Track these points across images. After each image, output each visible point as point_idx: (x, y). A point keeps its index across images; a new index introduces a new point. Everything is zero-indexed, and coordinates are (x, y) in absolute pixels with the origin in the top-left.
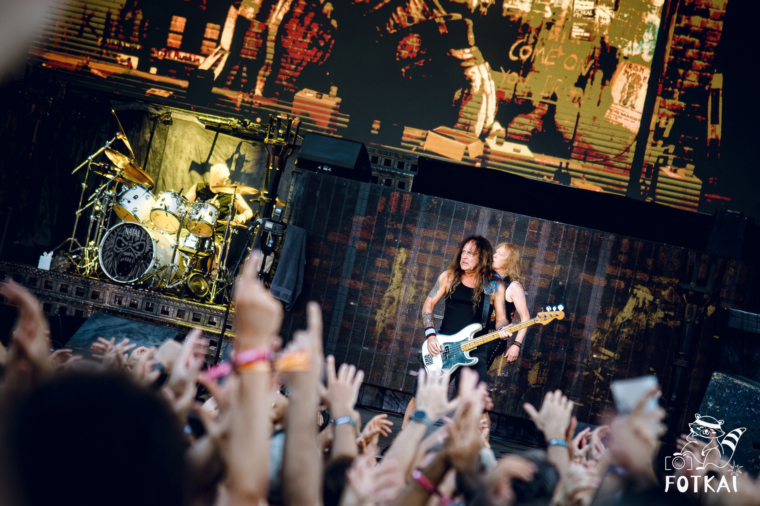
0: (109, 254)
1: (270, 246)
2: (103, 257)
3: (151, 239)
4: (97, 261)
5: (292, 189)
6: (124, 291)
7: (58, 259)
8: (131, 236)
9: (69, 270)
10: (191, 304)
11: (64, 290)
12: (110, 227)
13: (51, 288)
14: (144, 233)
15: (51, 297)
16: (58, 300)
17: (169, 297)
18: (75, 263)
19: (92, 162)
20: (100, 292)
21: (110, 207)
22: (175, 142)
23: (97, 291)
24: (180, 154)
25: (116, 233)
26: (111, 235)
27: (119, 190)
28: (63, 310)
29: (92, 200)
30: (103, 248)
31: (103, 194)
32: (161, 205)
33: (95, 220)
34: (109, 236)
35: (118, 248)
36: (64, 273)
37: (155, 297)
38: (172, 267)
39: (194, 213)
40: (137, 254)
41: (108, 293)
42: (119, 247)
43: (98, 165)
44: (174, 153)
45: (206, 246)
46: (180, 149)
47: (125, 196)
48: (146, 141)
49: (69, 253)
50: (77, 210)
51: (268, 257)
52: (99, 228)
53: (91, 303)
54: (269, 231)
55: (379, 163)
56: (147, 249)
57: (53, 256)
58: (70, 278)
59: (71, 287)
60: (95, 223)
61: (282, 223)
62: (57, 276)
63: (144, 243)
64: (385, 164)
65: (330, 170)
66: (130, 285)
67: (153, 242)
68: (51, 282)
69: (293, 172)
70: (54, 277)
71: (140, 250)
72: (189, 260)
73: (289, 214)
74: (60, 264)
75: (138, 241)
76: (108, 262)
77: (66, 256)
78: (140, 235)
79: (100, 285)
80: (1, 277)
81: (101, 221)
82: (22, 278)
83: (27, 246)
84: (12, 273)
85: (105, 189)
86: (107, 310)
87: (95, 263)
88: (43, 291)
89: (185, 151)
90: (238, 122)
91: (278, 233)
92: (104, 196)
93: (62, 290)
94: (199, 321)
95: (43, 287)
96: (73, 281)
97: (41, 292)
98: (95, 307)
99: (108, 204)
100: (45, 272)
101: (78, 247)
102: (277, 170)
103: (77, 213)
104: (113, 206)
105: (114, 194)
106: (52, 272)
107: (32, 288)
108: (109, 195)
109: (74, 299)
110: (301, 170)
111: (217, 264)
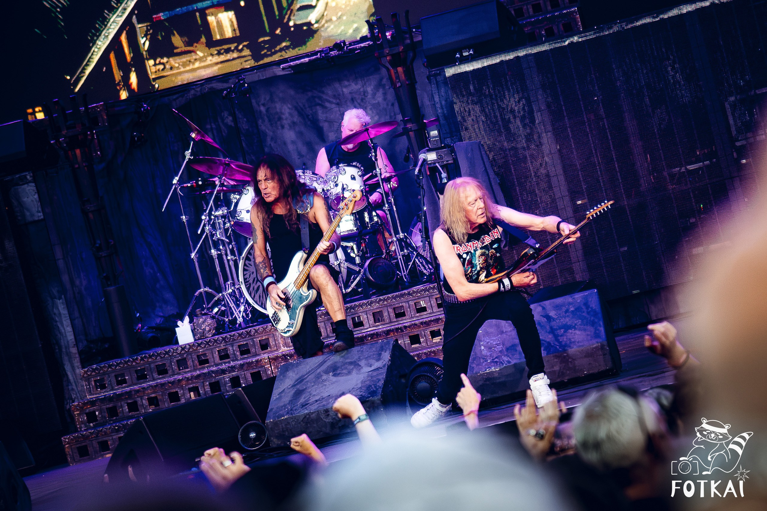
0: (256, 287)
2: (250, 294)
4: (247, 302)
5: (437, 99)
7: (198, 324)
9: (216, 329)
10: (384, 300)
11: (224, 356)
12: (240, 254)
13: (207, 361)
15: (213, 372)
16: (223, 372)
17: (353, 304)
18: (221, 318)
19: (179, 185)
20: (268, 338)
21: (228, 229)
22: (267, 111)
23: (264, 338)
24: (279, 123)
26: (247, 262)
27: (228, 203)
28: (235, 382)
29: (203, 231)
30: (245, 283)
31: (212, 217)
33: (218, 255)
34: (245, 265)
36: (214, 335)
38: (339, 265)
39: (332, 187)
43: (189, 185)
44: (271, 125)
45: (367, 220)
46: (276, 118)
47: (239, 207)
48: (230, 127)
49: (208, 309)
50: (191, 253)
52: (228, 261)
53: (264, 356)
54: (435, 163)
55: (526, 14)
57: (190, 322)
58: (224, 339)
59: (230, 348)
60: (220, 257)
61: (446, 146)
62: (207, 343)
64: (535, 12)
65: (471, 52)
68: (205, 355)
69: (428, 78)
70: (205, 347)
72: (355, 247)
73: (448, 131)
74: (203, 327)
76: (260, 296)
77: (205, 314)
79: (264, 329)
80: (142, 376)
81: (226, 251)
82: (167, 365)
83: (154, 325)
84: (153, 366)
85: (211, 210)
86: (287, 355)
87: (245, 306)
88: (199, 369)
89: (284, 117)
90: (331, 49)
91: (447, 161)
92: (215, 220)
93: (221, 358)
94: (405, 316)
95: (198, 364)
96: (230, 341)
97: (198, 372)
98: (272, 359)
99: (224, 227)
100: (191, 346)
101: (215, 296)
102: (407, 84)
103: (192, 257)
104: (231, 226)
105: (226, 211)
106: (200, 341)
107: (186, 373)
108: (219, 215)
109: (241, 362)
110: (437, 70)
111: (391, 235)
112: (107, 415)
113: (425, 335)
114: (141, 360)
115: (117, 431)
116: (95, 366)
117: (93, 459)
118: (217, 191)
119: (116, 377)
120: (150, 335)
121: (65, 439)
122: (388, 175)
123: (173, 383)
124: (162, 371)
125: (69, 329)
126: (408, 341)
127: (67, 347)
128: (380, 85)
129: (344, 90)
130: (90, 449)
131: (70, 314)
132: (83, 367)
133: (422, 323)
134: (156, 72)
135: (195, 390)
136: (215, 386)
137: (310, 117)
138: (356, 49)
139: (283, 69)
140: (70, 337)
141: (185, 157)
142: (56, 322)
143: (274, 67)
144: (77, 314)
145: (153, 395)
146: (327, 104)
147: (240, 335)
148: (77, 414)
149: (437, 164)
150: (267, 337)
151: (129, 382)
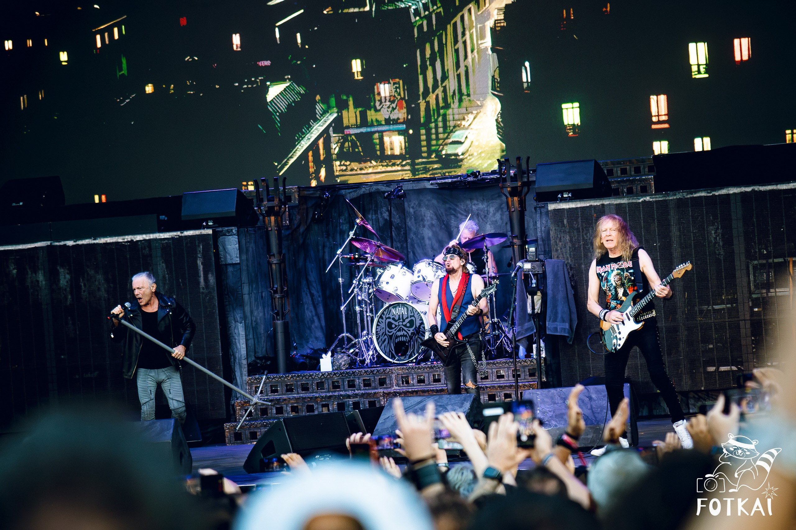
0: (383, 340)
1: (534, 285)
2: (378, 344)
3: (419, 313)
4: (375, 349)
5: (538, 225)
6: (408, 370)
7: (337, 359)
8: (399, 315)
9: (350, 364)
11: (352, 385)
12: (377, 313)
13: (338, 387)
14: (410, 309)
15: (341, 395)
16: (349, 397)
18: (354, 357)
19: (341, 255)
21: (371, 293)
22: (414, 212)
23: (383, 377)
24: (421, 223)
25: (384, 317)
26: (380, 320)
27: (374, 275)
28: (356, 405)
29: (352, 292)
30: (376, 334)
31: (361, 283)
32: (419, 277)
33: (360, 310)
34: (378, 321)
35: (390, 331)
36: (347, 369)
37: (439, 368)
40: (409, 330)
41: (393, 376)
42: (390, 329)
43: (348, 257)
44: (416, 223)
46: (420, 219)
47: (381, 280)
48: (386, 220)
49: (347, 349)
50: (342, 306)
51: (535, 297)
52: (367, 316)
53: (381, 391)
55: (615, 175)
56: (418, 323)
57: (332, 356)
58: (353, 373)
59: (357, 381)
60: (361, 312)
61: (540, 260)
62: (341, 374)
63: (413, 318)
64: (622, 174)
65: (570, 195)
66: (412, 362)
67: (422, 315)
68: (338, 382)
69: (535, 208)
70: (339, 376)
71: (411, 326)
73: (543, 250)
74: (340, 362)
75: (407, 318)
76: (385, 346)
77: (344, 352)
78: (408, 312)
79: (384, 371)
80: (290, 390)
81: (367, 309)
82: (309, 385)
83: (305, 353)
84: (299, 383)
85: (361, 277)
86: (398, 393)
87: (373, 351)
88: (332, 392)
89: (425, 218)
90: (468, 176)
91: (538, 271)
92: (362, 285)
93: (350, 386)
94: (488, 379)
95: (332, 388)
96: (357, 375)
97: (331, 394)
98: (386, 393)
99: (368, 291)
100: (329, 373)
101: (353, 341)
102: (519, 211)
103: (341, 309)
104: (374, 291)
105: (371, 280)
106: (336, 372)
107: (322, 392)
108: (367, 282)
109: (363, 392)
110: (543, 204)
111: (488, 318)
112: (259, 413)
113: (500, 396)
114: (291, 378)
115: (265, 426)
116: (257, 376)
117: (243, 443)
118: (368, 264)
119: (271, 386)
120: (302, 360)
121: (227, 425)
122: (493, 275)
123: (311, 398)
124: (305, 388)
125: (244, 346)
126: (486, 398)
127: (240, 359)
128: (500, 208)
129: (473, 207)
130: (243, 436)
131: (246, 336)
132: (249, 375)
133: (499, 387)
134: (340, 171)
135: (327, 406)
136: (341, 406)
137: (445, 222)
138: (487, 179)
139: (432, 184)
140: (243, 352)
141: (349, 236)
142: (235, 339)
143: (426, 182)
144: (251, 336)
145: (295, 405)
146: (459, 215)
147: (366, 372)
148: (239, 409)
149: (530, 272)
150: (385, 377)
151: (280, 392)
